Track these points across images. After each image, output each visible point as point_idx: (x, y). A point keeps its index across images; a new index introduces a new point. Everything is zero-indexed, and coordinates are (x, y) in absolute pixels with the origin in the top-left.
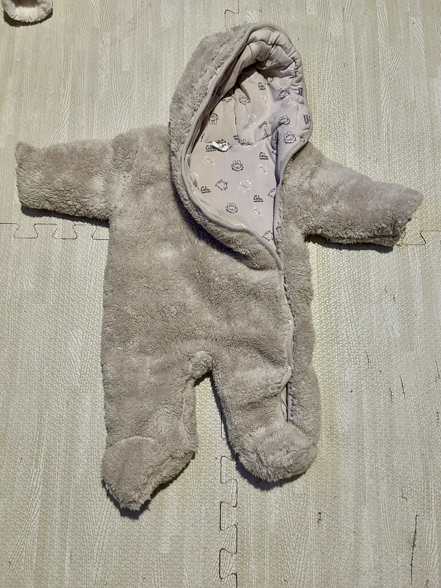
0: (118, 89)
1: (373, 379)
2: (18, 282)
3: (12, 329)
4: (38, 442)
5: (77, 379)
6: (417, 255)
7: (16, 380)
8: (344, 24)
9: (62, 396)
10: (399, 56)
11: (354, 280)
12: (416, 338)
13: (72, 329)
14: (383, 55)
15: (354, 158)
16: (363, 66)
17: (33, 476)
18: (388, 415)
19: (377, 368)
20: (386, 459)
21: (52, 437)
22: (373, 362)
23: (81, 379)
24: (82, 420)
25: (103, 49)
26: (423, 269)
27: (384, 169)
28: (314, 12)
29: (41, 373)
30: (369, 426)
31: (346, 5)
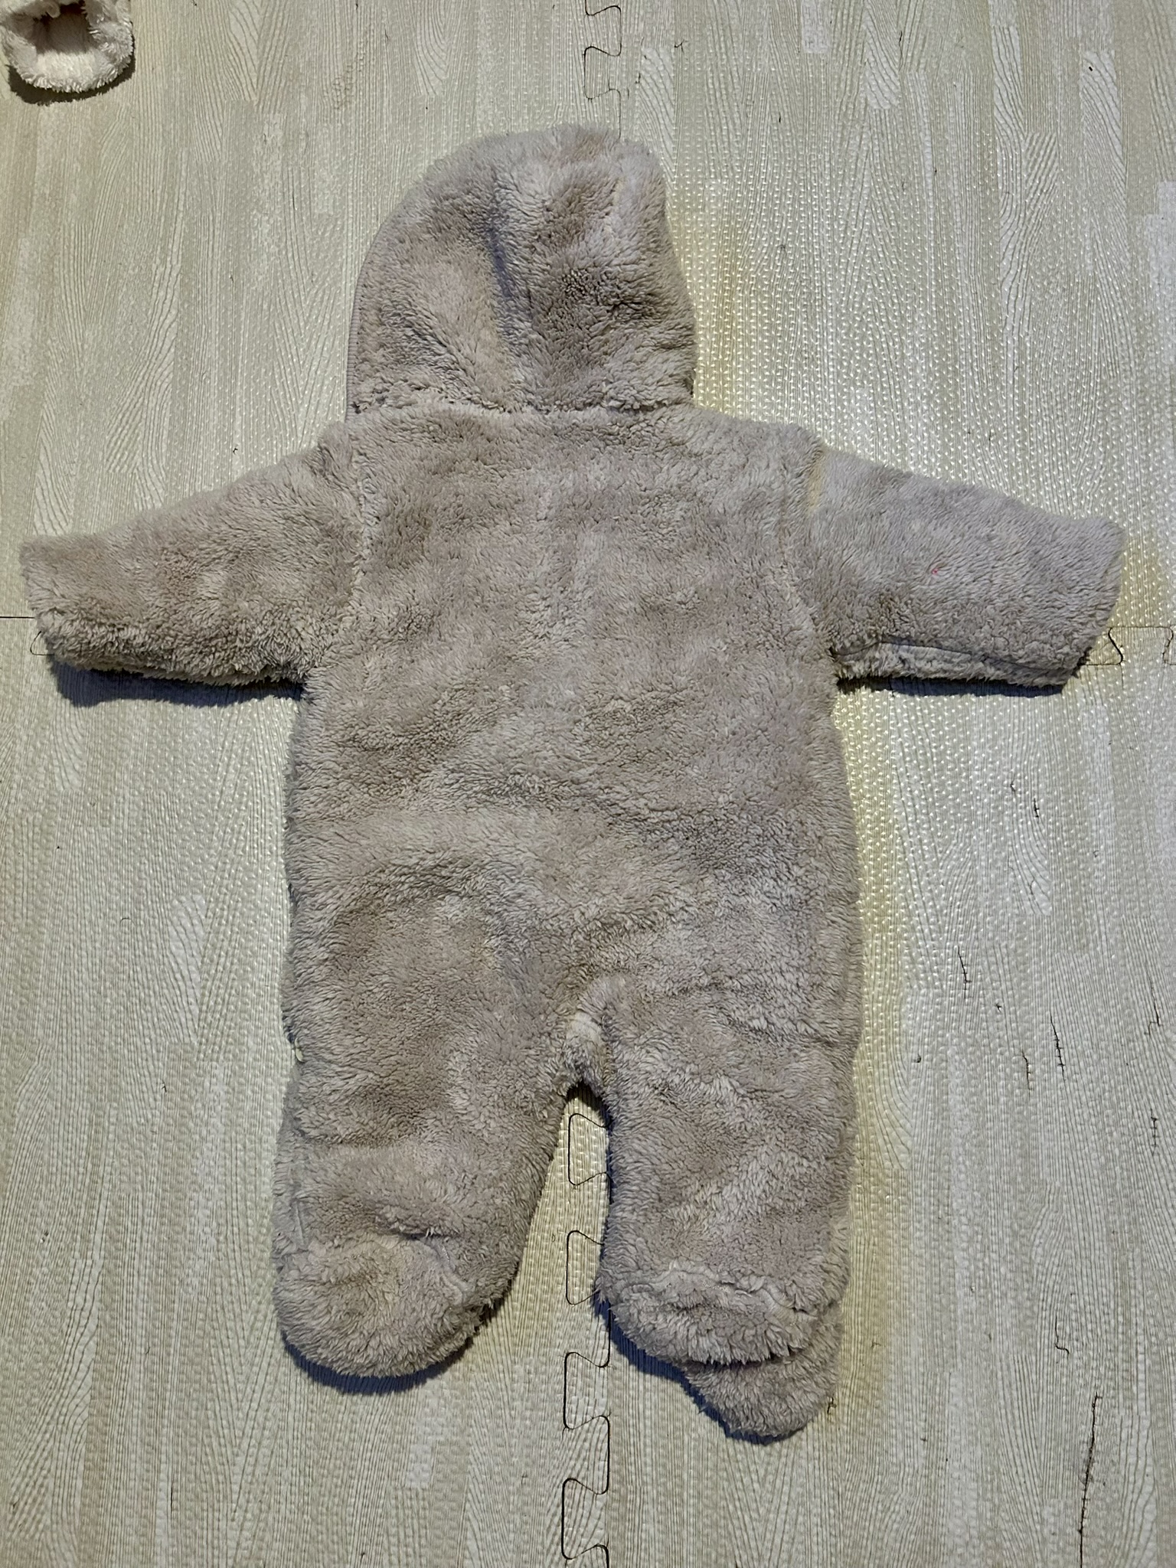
0: (302, 261)
1: (976, 1028)
2: (41, 769)
3: (25, 893)
4: (90, 1190)
5: (190, 1023)
6: (1097, 693)
7: (33, 1027)
8: (903, 76)
9: (151, 1068)
10: (1052, 157)
11: (926, 761)
12: (1095, 917)
13: (178, 894)
14: (1007, 156)
15: (929, 433)
16: (953, 186)
17: (76, 1278)
18: (1019, 1125)
19: (988, 996)
20: (1011, 1244)
21: (124, 1178)
22: (976, 981)
23: (202, 1024)
24: (204, 1133)
25: (265, 157)
26: (1114, 729)
27: (1009, 463)
28: (822, 46)
29: (98, 1009)
30: (968, 1153)
31: (909, 25)
